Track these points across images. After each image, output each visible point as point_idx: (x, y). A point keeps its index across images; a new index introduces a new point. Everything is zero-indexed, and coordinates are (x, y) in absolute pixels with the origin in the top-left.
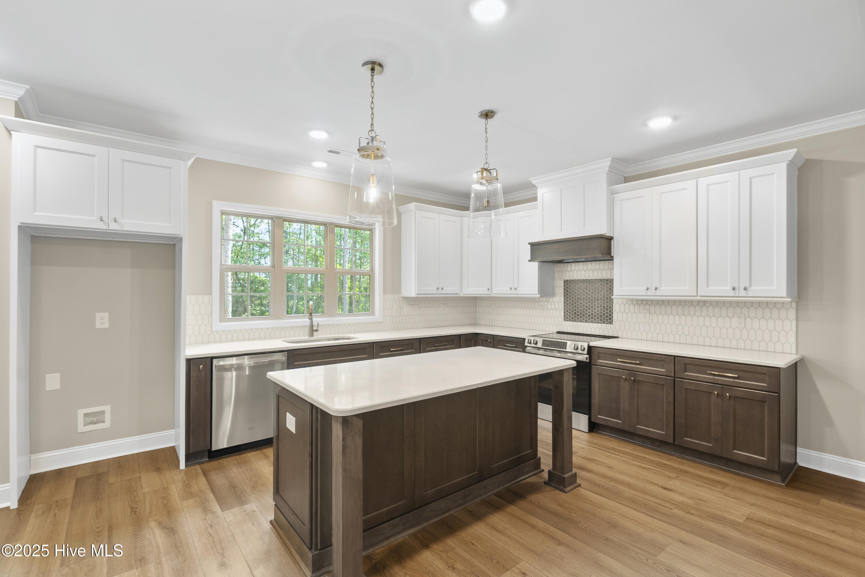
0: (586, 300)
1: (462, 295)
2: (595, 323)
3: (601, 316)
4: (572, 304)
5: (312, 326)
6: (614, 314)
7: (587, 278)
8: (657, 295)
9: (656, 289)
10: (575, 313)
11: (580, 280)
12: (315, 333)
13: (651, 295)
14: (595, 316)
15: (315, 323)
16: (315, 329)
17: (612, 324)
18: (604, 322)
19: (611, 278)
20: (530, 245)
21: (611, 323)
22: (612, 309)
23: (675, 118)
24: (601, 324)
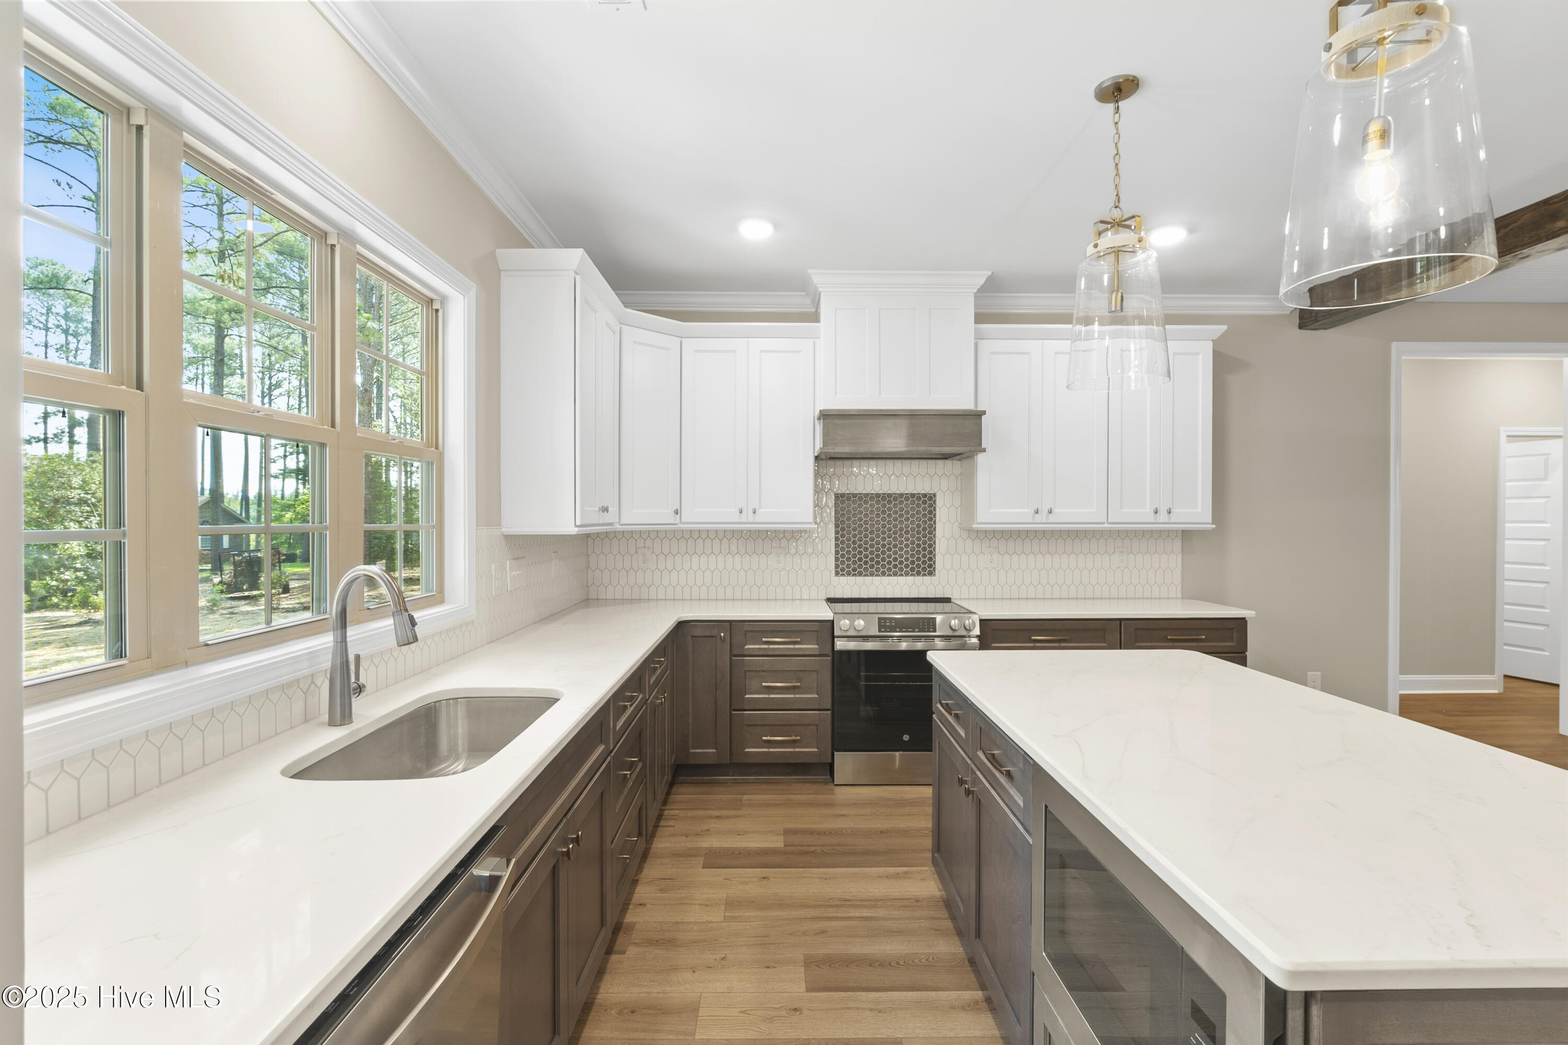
0: (884, 533)
2: (901, 575)
3: (913, 562)
4: (854, 542)
6: (937, 557)
7: (885, 490)
8: (1049, 521)
9: (1050, 512)
10: (860, 559)
11: (871, 494)
13: (1040, 521)
14: (901, 563)
17: (934, 575)
18: (918, 574)
19: (932, 492)
20: (822, 416)
21: (931, 574)
22: (934, 549)
23: (1191, 230)
24: (912, 578)
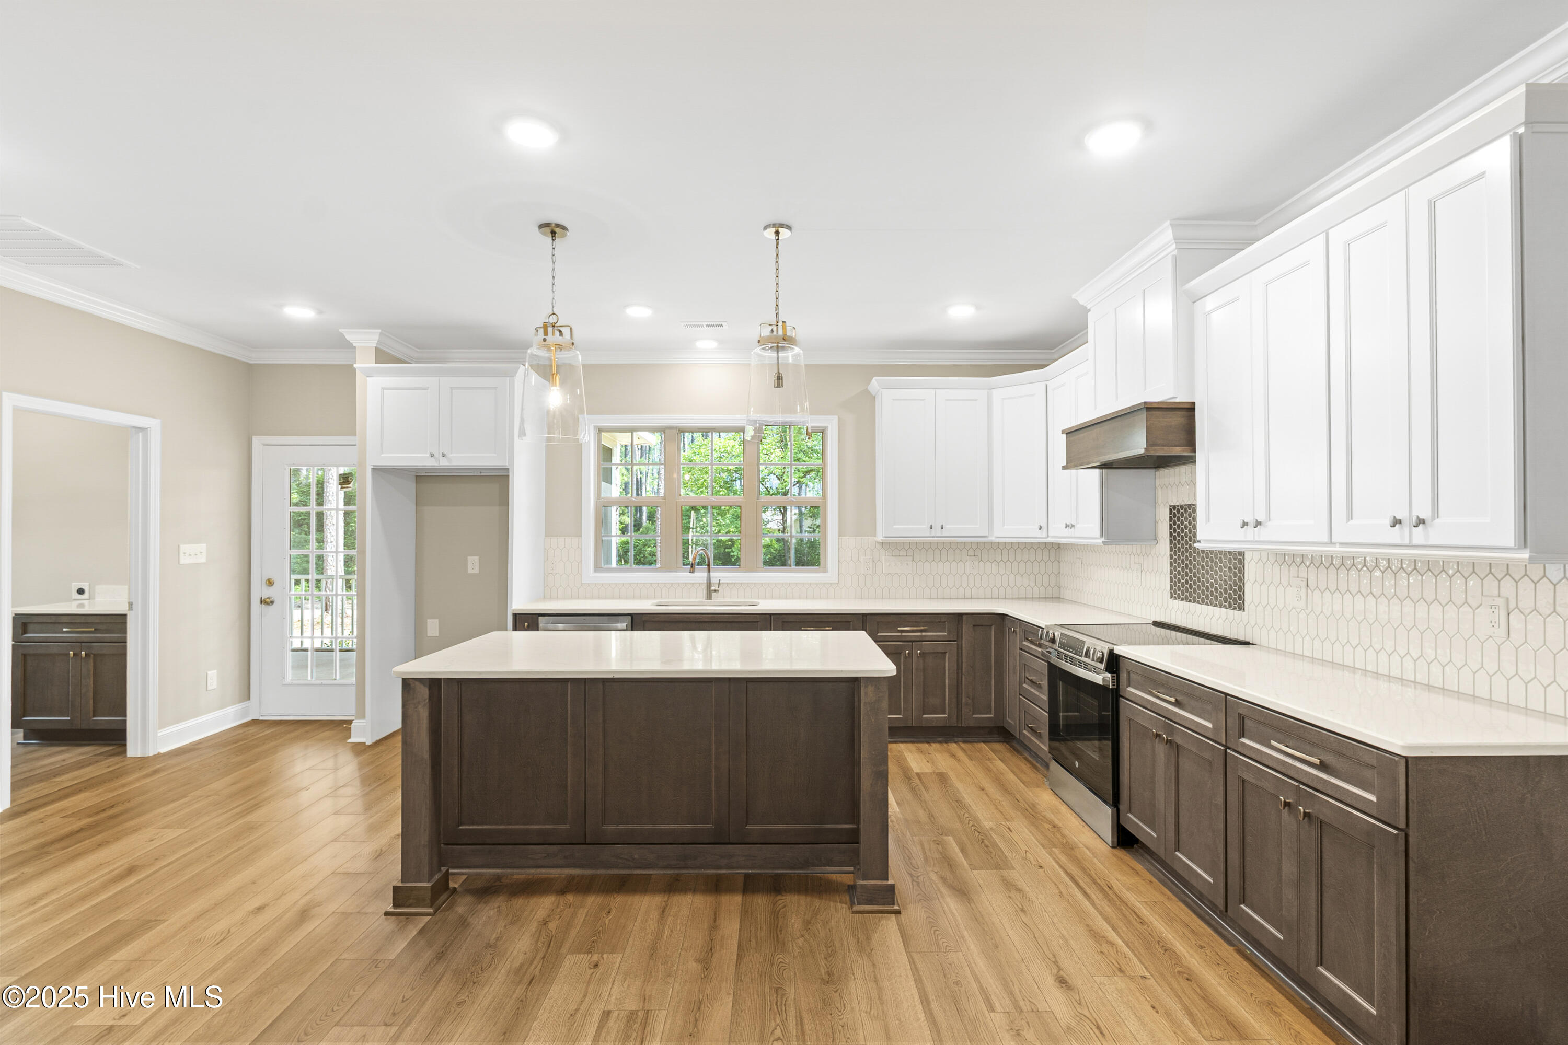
1: (992, 539)
2: (1216, 605)
3: (1226, 590)
4: (1182, 561)
5: (709, 584)
6: (1246, 591)
8: (1262, 538)
9: (1257, 525)
10: (1187, 581)
12: (714, 594)
13: (1251, 539)
14: (1216, 589)
15: (714, 580)
16: (713, 588)
17: (1244, 610)
18: (1230, 606)
20: (1065, 435)
21: (1241, 608)
22: (1244, 575)
24: (1225, 610)
